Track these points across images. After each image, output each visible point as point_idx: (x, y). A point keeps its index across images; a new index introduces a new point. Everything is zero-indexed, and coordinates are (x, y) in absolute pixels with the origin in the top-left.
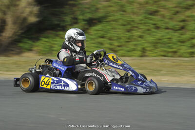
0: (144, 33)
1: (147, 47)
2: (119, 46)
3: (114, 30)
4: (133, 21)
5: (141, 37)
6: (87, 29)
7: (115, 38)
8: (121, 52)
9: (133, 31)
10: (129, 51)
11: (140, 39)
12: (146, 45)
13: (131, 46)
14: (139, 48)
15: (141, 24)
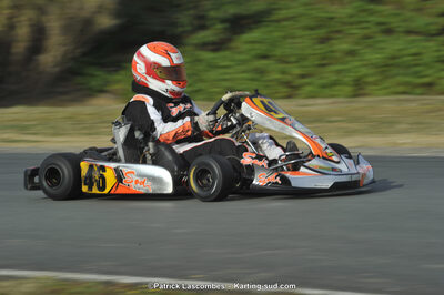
0: (357, 44)
1: (366, 76)
2: (303, 76)
3: (290, 41)
4: (332, 18)
5: (351, 53)
6: (230, 40)
7: (293, 59)
8: (309, 88)
9: (334, 42)
10: (324, 86)
11: (349, 58)
12: (364, 71)
13: (329, 74)
14: (347, 79)
15: (351, 24)
